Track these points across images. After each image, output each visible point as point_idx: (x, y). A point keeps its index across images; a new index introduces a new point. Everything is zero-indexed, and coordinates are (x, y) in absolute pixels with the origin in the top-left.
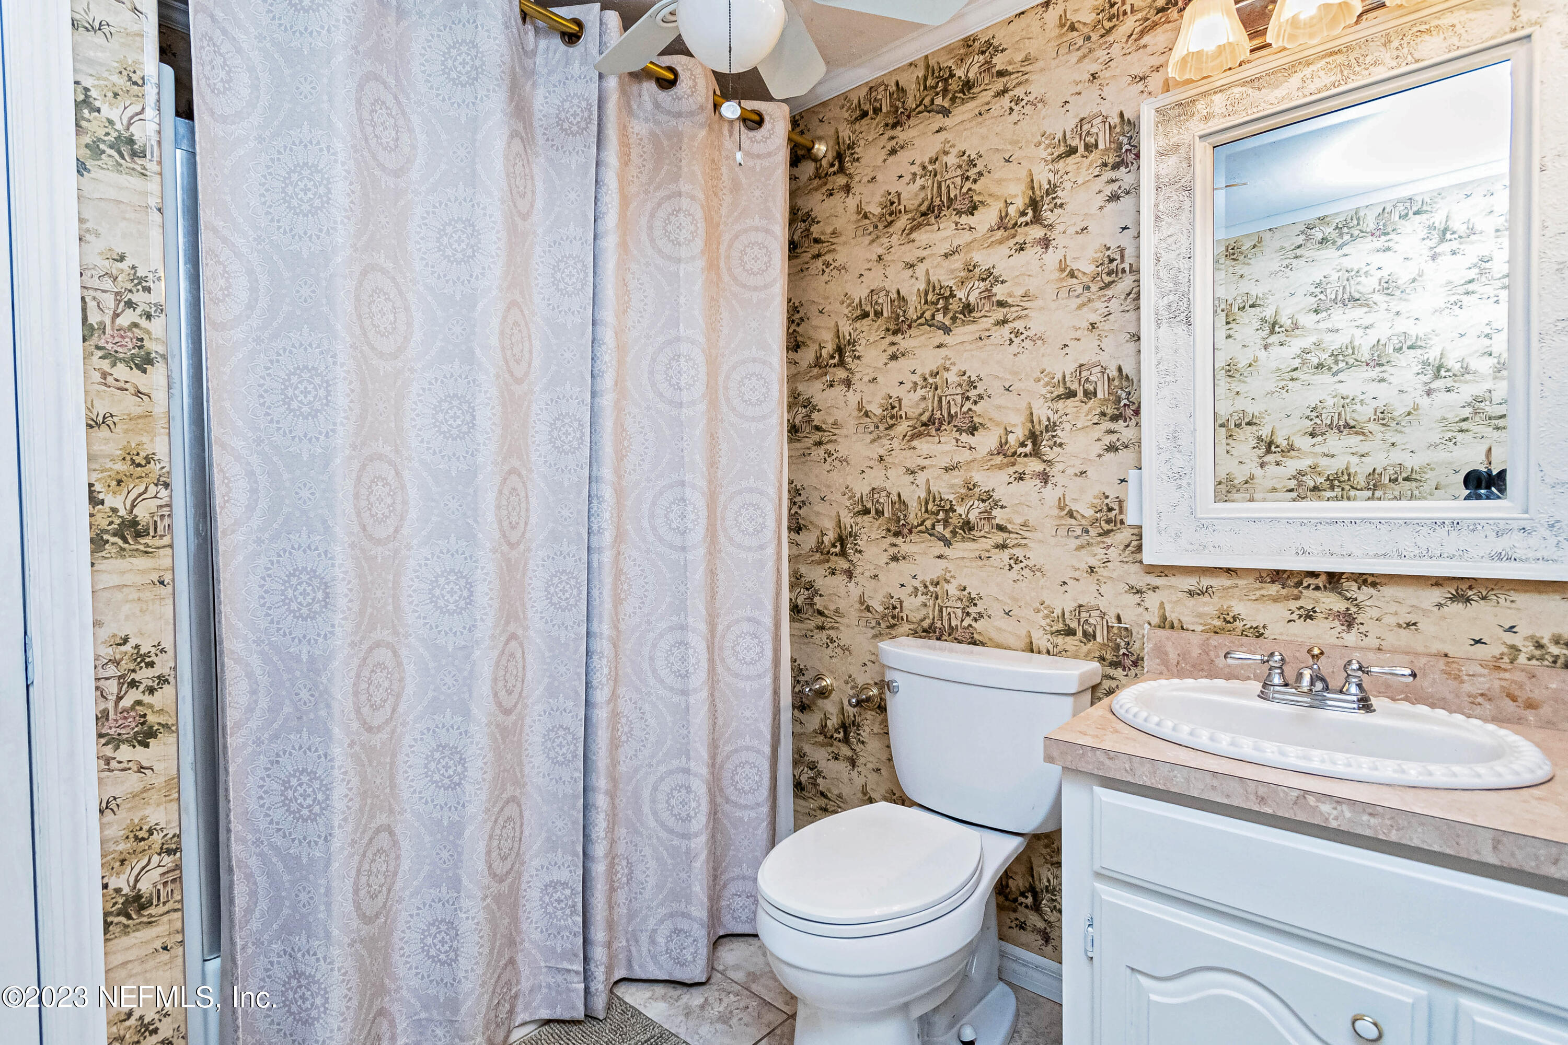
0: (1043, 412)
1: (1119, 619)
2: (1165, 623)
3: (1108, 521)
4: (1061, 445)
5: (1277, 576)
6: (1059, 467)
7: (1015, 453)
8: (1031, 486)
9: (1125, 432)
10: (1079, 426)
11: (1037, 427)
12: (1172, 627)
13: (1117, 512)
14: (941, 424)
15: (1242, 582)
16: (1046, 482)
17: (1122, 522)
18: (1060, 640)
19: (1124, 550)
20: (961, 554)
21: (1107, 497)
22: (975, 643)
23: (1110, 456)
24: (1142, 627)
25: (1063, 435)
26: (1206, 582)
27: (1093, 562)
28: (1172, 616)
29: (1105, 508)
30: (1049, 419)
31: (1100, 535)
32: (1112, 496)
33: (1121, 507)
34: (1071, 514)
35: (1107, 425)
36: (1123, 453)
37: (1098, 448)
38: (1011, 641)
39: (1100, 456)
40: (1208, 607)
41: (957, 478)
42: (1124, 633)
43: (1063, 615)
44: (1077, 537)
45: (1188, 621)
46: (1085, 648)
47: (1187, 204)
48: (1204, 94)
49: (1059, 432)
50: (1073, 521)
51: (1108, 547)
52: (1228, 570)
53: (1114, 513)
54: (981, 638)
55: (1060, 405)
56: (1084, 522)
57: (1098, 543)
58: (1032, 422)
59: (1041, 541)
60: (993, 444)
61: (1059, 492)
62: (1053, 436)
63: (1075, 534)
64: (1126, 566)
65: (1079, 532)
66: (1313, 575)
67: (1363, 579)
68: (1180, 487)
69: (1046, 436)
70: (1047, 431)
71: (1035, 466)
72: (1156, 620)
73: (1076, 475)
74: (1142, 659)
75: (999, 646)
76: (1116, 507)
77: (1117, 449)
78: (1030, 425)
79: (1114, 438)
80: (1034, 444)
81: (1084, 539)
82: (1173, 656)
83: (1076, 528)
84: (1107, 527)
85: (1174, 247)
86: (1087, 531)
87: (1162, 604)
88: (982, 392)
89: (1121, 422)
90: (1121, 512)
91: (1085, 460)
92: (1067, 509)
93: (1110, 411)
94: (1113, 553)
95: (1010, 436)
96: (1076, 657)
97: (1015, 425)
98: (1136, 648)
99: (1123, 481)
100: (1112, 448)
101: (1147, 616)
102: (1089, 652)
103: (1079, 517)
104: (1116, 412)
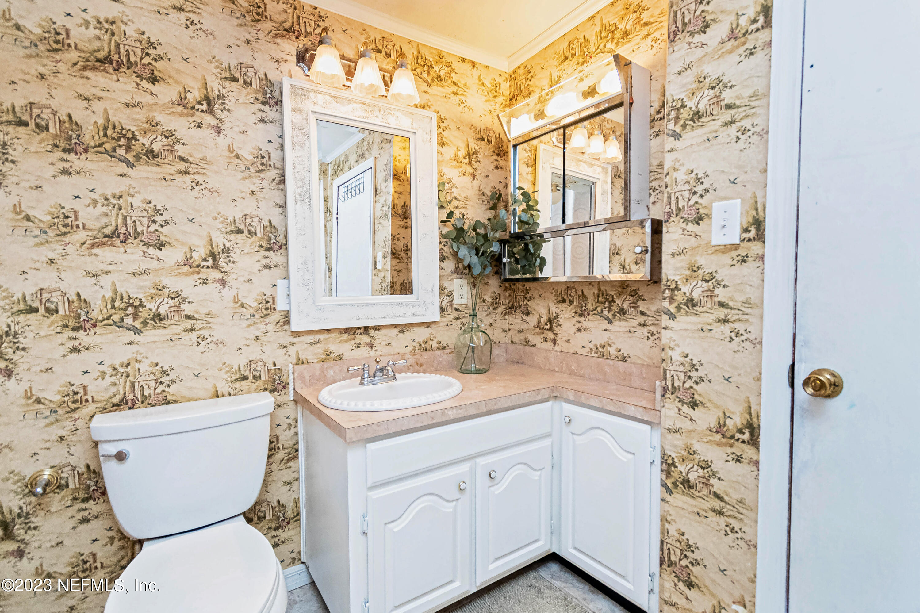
0: (220, 240)
1: (275, 364)
2: (300, 362)
3: (266, 309)
4: (234, 262)
5: (347, 330)
6: (233, 276)
7: (198, 266)
8: (212, 288)
9: (276, 258)
10: (246, 251)
11: (215, 249)
12: (303, 363)
13: (271, 303)
14: (126, 238)
15: (333, 335)
16: (224, 285)
17: (274, 309)
18: (238, 385)
19: (276, 325)
20: (153, 339)
21: (265, 295)
22: (169, 403)
23: (266, 271)
24: (287, 366)
25: (234, 256)
26: (318, 337)
27: (258, 334)
28: (302, 357)
29: (264, 302)
30: (224, 245)
31: (262, 317)
32: (268, 294)
33: (273, 301)
34: (243, 306)
35: (264, 253)
36: (273, 270)
37: (259, 266)
38: (201, 394)
39: (260, 271)
40: (319, 349)
41: (147, 282)
42: (278, 372)
43: (240, 369)
44: (247, 319)
45: (310, 358)
46: (254, 386)
47: (307, 143)
48: (314, 91)
49: (232, 254)
50: (244, 310)
51: (267, 324)
52: (328, 330)
53: (269, 304)
54: (174, 398)
55: (232, 237)
56: (251, 310)
57: (261, 322)
58: (212, 246)
59: (222, 324)
60: (180, 258)
61: (234, 292)
62: (228, 257)
63: (246, 318)
64: (277, 333)
65: (248, 316)
66: (359, 328)
67: (376, 328)
68: (308, 289)
69: (223, 256)
70: (223, 252)
71: (215, 274)
72: (295, 361)
73: (245, 281)
74: (288, 384)
75: (190, 400)
76: (271, 300)
77: (270, 268)
78: (210, 248)
79: (268, 261)
80: (214, 260)
81: (252, 320)
82: (307, 378)
83: (246, 314)
84: (265, 312)
85: (301, 163)
86: (254, 316)
87: (297, 352)
88: (168, 219)
89: (272, 252)
90: (274, 304)
91: (251, 273)
92: (240, 303)
93: (265, 245)
94: (270, 327)
95: (194, 254)
96: (249, 392)
97: (198, 246)
98: (284, 379)
99: (274, 285)
100: (267, 267)
101: (290, 360)
102: (257, 387)
103: (248, 307)
104: (269, 246)
